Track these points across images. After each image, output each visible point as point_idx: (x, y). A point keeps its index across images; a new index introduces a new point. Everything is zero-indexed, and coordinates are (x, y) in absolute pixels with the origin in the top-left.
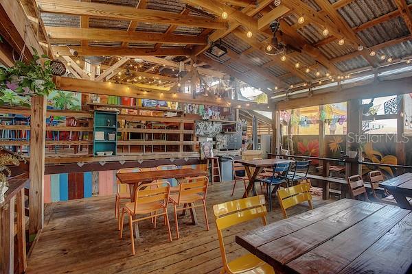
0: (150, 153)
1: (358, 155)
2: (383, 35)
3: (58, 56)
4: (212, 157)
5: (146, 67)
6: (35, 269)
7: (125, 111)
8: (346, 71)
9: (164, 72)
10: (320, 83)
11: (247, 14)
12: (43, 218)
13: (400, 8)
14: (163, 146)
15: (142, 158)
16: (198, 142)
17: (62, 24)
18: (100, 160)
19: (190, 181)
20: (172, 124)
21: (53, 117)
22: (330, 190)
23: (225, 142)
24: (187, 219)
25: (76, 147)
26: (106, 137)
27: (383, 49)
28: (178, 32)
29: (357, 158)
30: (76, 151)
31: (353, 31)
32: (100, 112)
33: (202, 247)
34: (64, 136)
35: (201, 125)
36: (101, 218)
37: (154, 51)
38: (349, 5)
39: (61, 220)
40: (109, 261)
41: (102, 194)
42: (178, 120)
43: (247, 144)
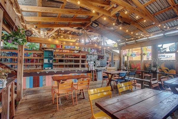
0: (67, 68)
1: (156, 69)
2: (166, 17)
3: (29, 28)
4: (94, 70)
5: (66, 32)
6: (18, 116)
7: (57, 51)
8: (151, 32)
9: (74, 34)
10: (139, 38)
11: (106, 10)
12: (22, 95)
13: (172, 6)
14: (73, 65)
15: (64, 70)
16: (87, 64)
17: (31, 15)
18: (46, 71)
19: (83, 80)
20: (77, 56)
21: (28, 53)
22: (144, 85)
23: (99, 63)
24: (81, 96)
25: (36, 66)
26: (49, 61)
27: (167, 23)
28: (78, 17)
29: (156, 71)
30: (37, 67)
31: (153, 15)
32: (46, 51)
33: (87, 108)
34: (32, 61)
35: (89, 56)
36: (46, 95)
37: (68, 25)
38: (150, 4)
39: (29, 96)
40: (48, 113)
41: (47, 85)
42: (79, 54)
43: (109, 64)
